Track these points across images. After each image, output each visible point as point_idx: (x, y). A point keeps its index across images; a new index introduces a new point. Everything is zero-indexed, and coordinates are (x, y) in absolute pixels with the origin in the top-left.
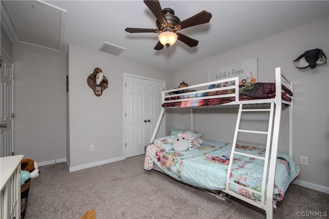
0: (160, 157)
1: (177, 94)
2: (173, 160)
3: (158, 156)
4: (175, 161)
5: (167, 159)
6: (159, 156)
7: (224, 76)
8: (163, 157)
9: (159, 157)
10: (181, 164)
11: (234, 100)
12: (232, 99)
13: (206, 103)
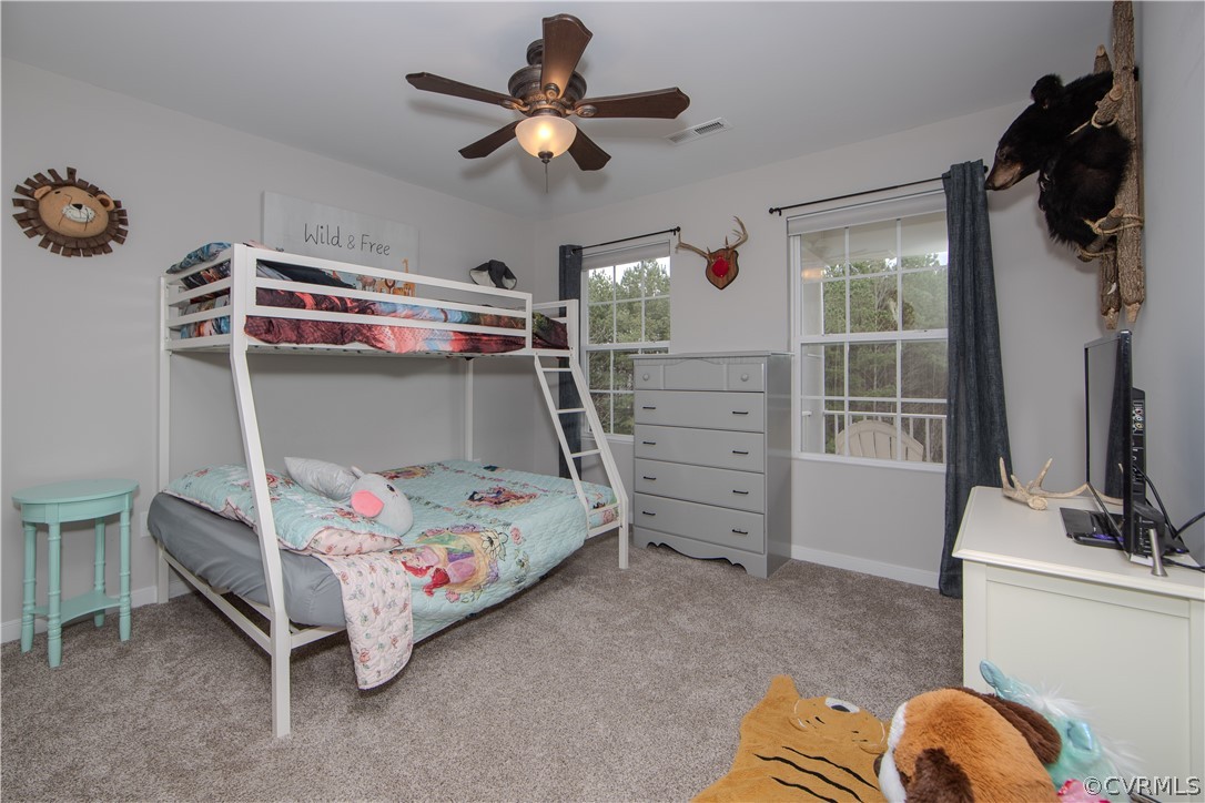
0: (440, 566)
1: (294, 280)
2: (492, 543)
3: (432, 571)
4: (496, 543)
5: (470, 554)
6: (428, 568)
7: (335, 241)
8: (451, 560)
9: (438, 570)
10: (517, 536)
11: (523, 346)
12: (517, 343)
13: (473, 343)
